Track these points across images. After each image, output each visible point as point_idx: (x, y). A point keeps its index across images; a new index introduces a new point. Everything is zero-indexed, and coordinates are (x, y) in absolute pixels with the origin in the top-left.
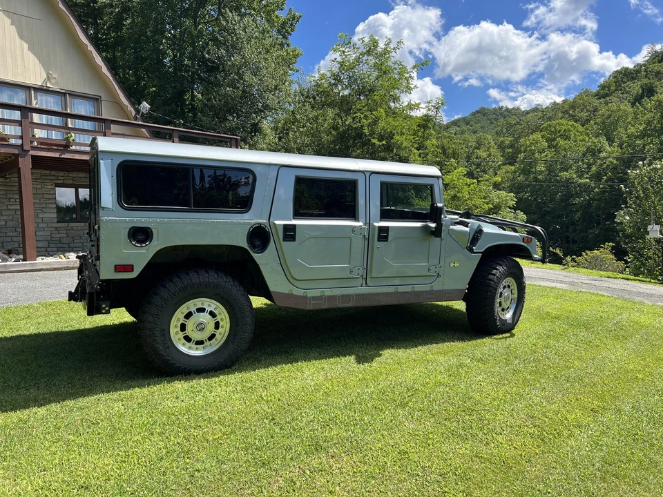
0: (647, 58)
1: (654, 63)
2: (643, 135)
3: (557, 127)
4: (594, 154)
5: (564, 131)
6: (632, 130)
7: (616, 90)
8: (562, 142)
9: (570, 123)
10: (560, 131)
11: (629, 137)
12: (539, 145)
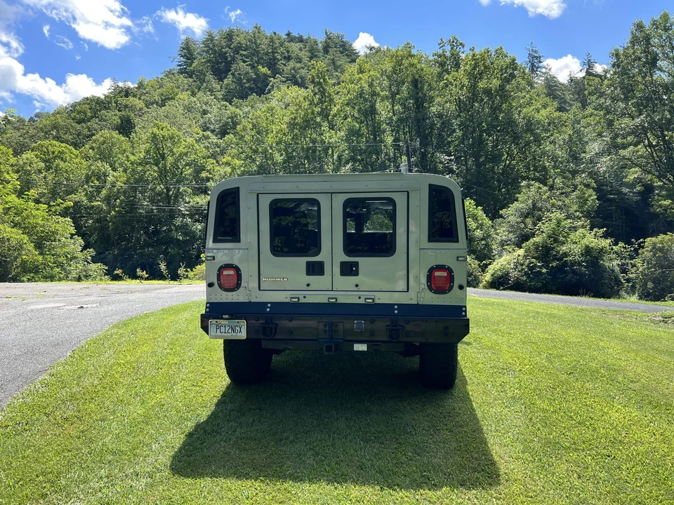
0: (110, 91)
1: (121, 97)
2: (143, 163)
3: (50, 148)
4: (100, 177)
5: (59, 152)
6: (132, 158)
7: (92, 117)
8: (62, 164)
9: (63, 145)
10: (53, 153)
11: (132, 163)
12: (35, 165)
